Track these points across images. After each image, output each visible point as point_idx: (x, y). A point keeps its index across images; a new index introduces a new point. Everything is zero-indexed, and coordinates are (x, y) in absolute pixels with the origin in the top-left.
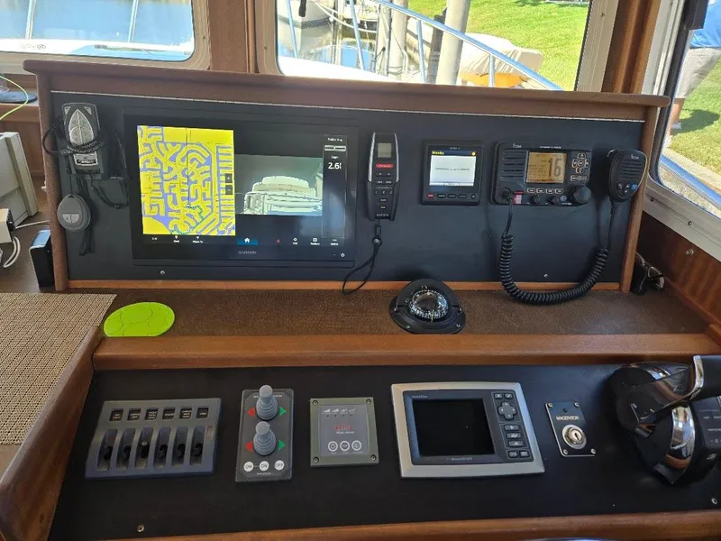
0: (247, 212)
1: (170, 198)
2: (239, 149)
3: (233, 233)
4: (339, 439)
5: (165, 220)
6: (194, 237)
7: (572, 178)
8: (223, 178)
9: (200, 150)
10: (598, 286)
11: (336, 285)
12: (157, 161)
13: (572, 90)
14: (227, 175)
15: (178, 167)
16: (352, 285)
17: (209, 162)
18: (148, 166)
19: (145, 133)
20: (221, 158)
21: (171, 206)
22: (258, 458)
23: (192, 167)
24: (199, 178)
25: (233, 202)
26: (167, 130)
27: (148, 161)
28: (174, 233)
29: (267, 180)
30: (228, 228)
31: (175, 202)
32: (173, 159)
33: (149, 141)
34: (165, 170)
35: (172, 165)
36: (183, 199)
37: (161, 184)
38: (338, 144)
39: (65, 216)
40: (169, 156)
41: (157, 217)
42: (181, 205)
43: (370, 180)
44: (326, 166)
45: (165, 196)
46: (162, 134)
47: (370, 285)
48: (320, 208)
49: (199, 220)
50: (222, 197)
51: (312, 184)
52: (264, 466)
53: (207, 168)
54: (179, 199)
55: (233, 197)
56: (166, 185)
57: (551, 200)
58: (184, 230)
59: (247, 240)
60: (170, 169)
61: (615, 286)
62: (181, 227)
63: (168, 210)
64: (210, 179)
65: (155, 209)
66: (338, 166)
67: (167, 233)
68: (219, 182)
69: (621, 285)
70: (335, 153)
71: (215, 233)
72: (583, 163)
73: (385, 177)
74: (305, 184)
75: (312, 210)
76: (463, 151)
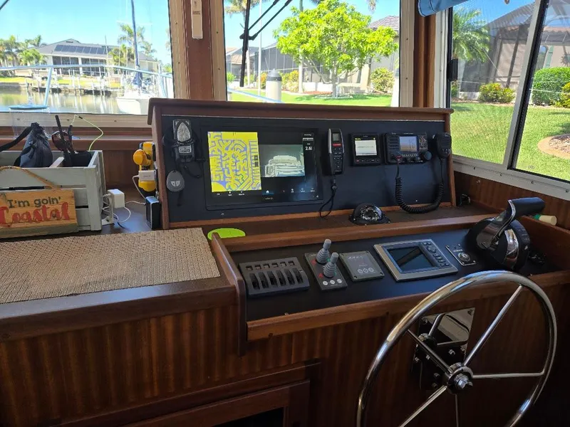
0: (267, 176)
1: (226, 170)
2: (261, 142)
3: (260, 188)
4: (362, 268)
5: (224, 183)
6: (239, 192)
7: (420, 148)
8: (253, 158)
9: (241, 144)
10: (442, 204)
11: (316, 214)
12: (219, 151)
13: (398, 106)
14: (255, 156)
15: (230, 153)
16: (324, 213)
17: (245, 149)
18: (214, 153)
19: (212, 136)
20: (252, 147)
21: (227, 175)
22: (328, 278)
23: (237, 153)
24: (240, 158)
25: (259, 171)
26: (224, 133)
27: (214, 151)
28: (229, 190)
29: (275, 158)
30: (257, 185)
31: (229, 173)
32: (227, 149)
33: (214, 140)
34: (223, 155)
35: (226, 152)
36: (233, 171)
37: (221, 163)
38: (310, 137)
39: (172, 182)
40: (225, 147)
41: (220, 182)
42: (232, 174)
43: (331, 152)
44: (304, 149)
45: (223, 170)
46: (221, 136)
47: (333, 213)
48: (303, 171)
49: (241, 181)
50: (254, 168)
51: (298, 159)
52: (332, 282)
53: (245, 153)
54: (231, 171)
55: (259, 168)
56: (224, 163)
57: (413, 159)
58: (234, 189)
59: (268, 192)
60: (226, 154)
61: (449, 204)
62: (233, 186)
63: (225, 177)
64: (246, 159)
65: (218, 177)
66: (310, 148)
67: (225, 190)
68: (251, 160)
69: (452, 203)
70: (308, 142)
71: (250, 189)
72: (424, 141)
73: (338, 151)
74: (295, 158)
75: (299, 172)
76: (370, 138)
